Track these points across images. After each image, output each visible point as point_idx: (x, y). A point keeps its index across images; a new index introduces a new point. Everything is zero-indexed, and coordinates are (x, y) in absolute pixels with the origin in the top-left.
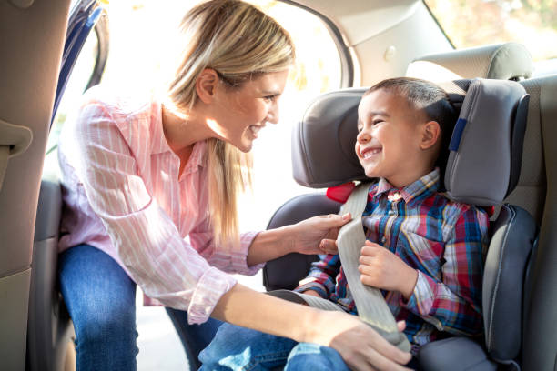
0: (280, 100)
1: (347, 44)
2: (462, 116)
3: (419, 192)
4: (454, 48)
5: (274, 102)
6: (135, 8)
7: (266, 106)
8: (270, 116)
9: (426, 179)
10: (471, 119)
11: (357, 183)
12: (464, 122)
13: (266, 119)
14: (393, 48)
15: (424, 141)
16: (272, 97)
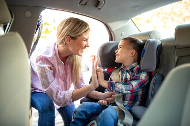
0: (89, 40)
1: (111, 31)
2: (144, 48)
3: (131, 68)
4: (140, 32)
5: (87, 41)
6: (54, 21)
7: (85, 43)
8: (87, 45)
9: (134, 65)
10: (146, 49)
11: (116, 68)
12: (145, 49)
13: (86, 46)
14: (123, 32)
15: (131, 54)
16: (86, 40)
